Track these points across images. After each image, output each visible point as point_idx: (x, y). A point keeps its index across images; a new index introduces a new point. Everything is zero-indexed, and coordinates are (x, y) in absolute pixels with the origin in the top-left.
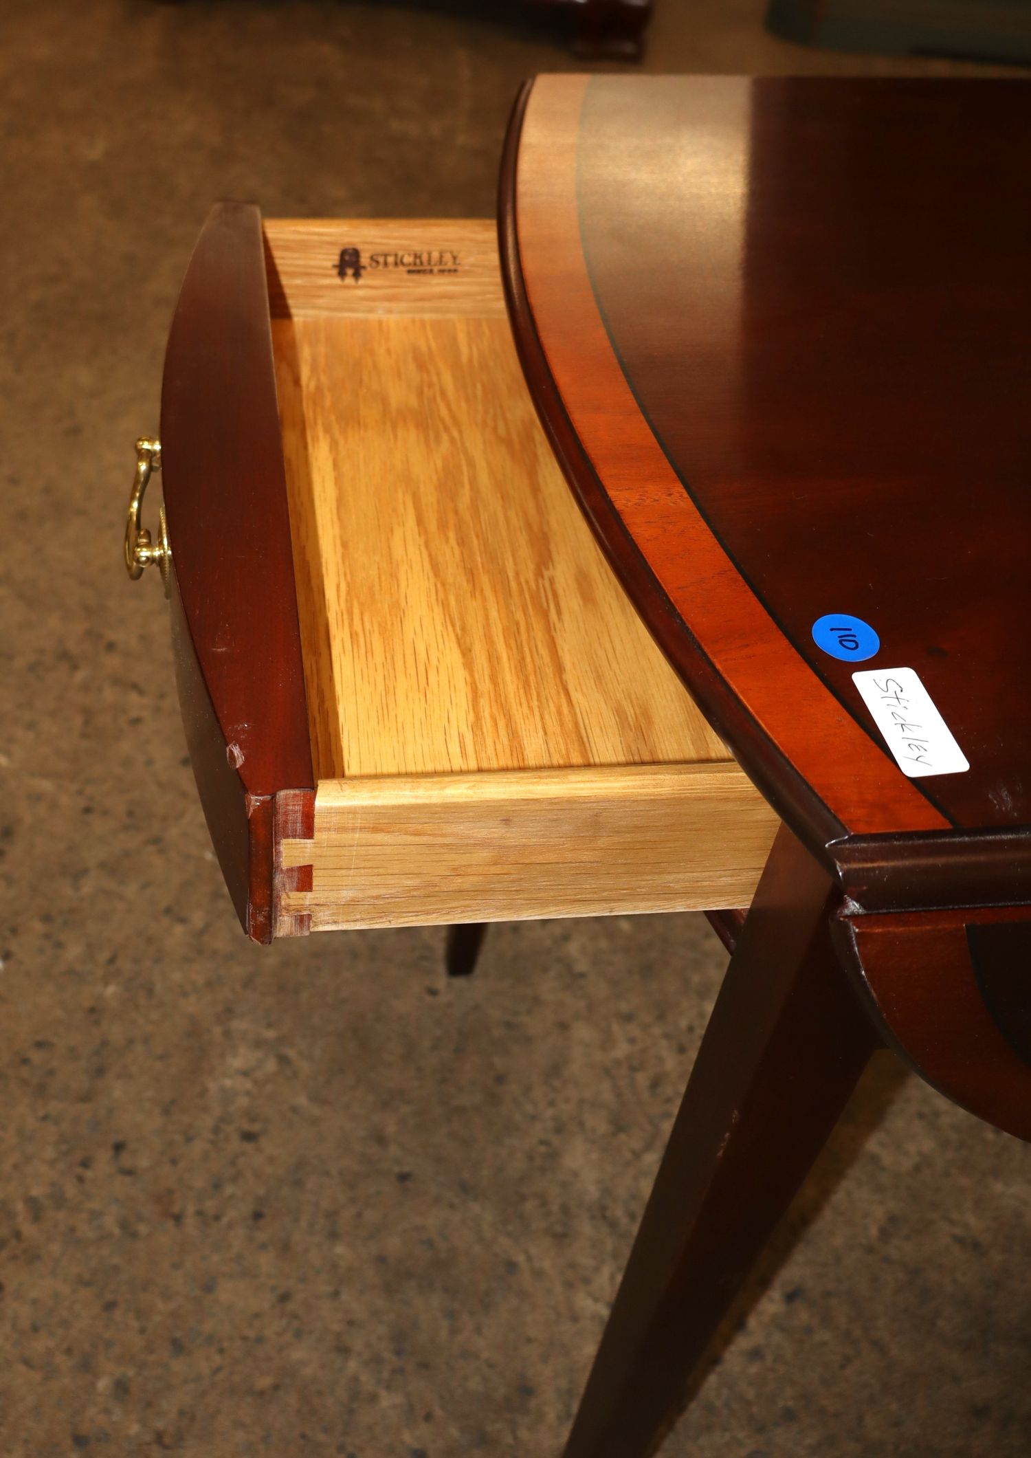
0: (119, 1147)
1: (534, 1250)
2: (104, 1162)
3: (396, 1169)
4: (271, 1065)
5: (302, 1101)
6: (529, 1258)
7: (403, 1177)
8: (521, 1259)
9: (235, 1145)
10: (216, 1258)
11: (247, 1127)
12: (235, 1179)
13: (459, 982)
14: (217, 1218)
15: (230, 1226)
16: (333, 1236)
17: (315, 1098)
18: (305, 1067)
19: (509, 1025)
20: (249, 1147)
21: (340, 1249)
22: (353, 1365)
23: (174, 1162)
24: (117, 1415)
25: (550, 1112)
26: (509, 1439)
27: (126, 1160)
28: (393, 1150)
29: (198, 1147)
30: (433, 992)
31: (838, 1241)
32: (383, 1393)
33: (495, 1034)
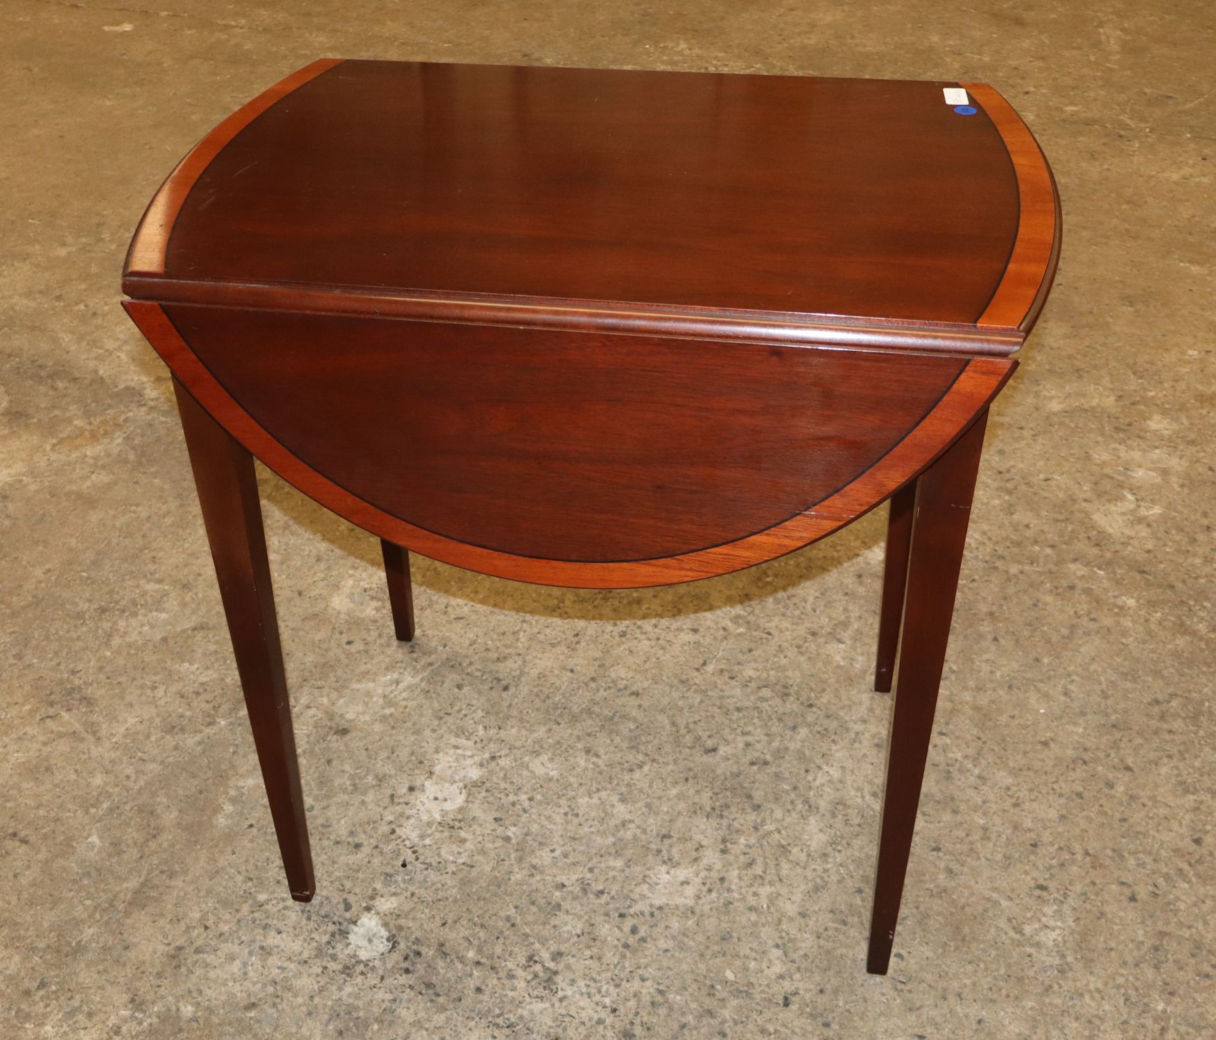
0: (1133, 899)
1: (859, 800)
2: (1143, 892)
3: (941, 854)
4: (1028, 929)
5: (1005, 903)
6: (863, 797)
7: (938, 849)
8: (868, 797)
9: (1052, 885)
10: (1060, 830)
11: (1044, 894)
12: (1051, 867)
14: (1061, 849)
15: (1052, 844)
16: (985, 829)
17: (996, 903)
18: (1002, 923)
19: (844, 923)
20: (1041, 882)
21: (982, 822)
22: (977, 771)
23: (1093, 883)
25: (829, 866)
27: (1127, 892)
28: (942, 865)
29: (1078, 888)
32: (959, 759)
33: (856, 919)
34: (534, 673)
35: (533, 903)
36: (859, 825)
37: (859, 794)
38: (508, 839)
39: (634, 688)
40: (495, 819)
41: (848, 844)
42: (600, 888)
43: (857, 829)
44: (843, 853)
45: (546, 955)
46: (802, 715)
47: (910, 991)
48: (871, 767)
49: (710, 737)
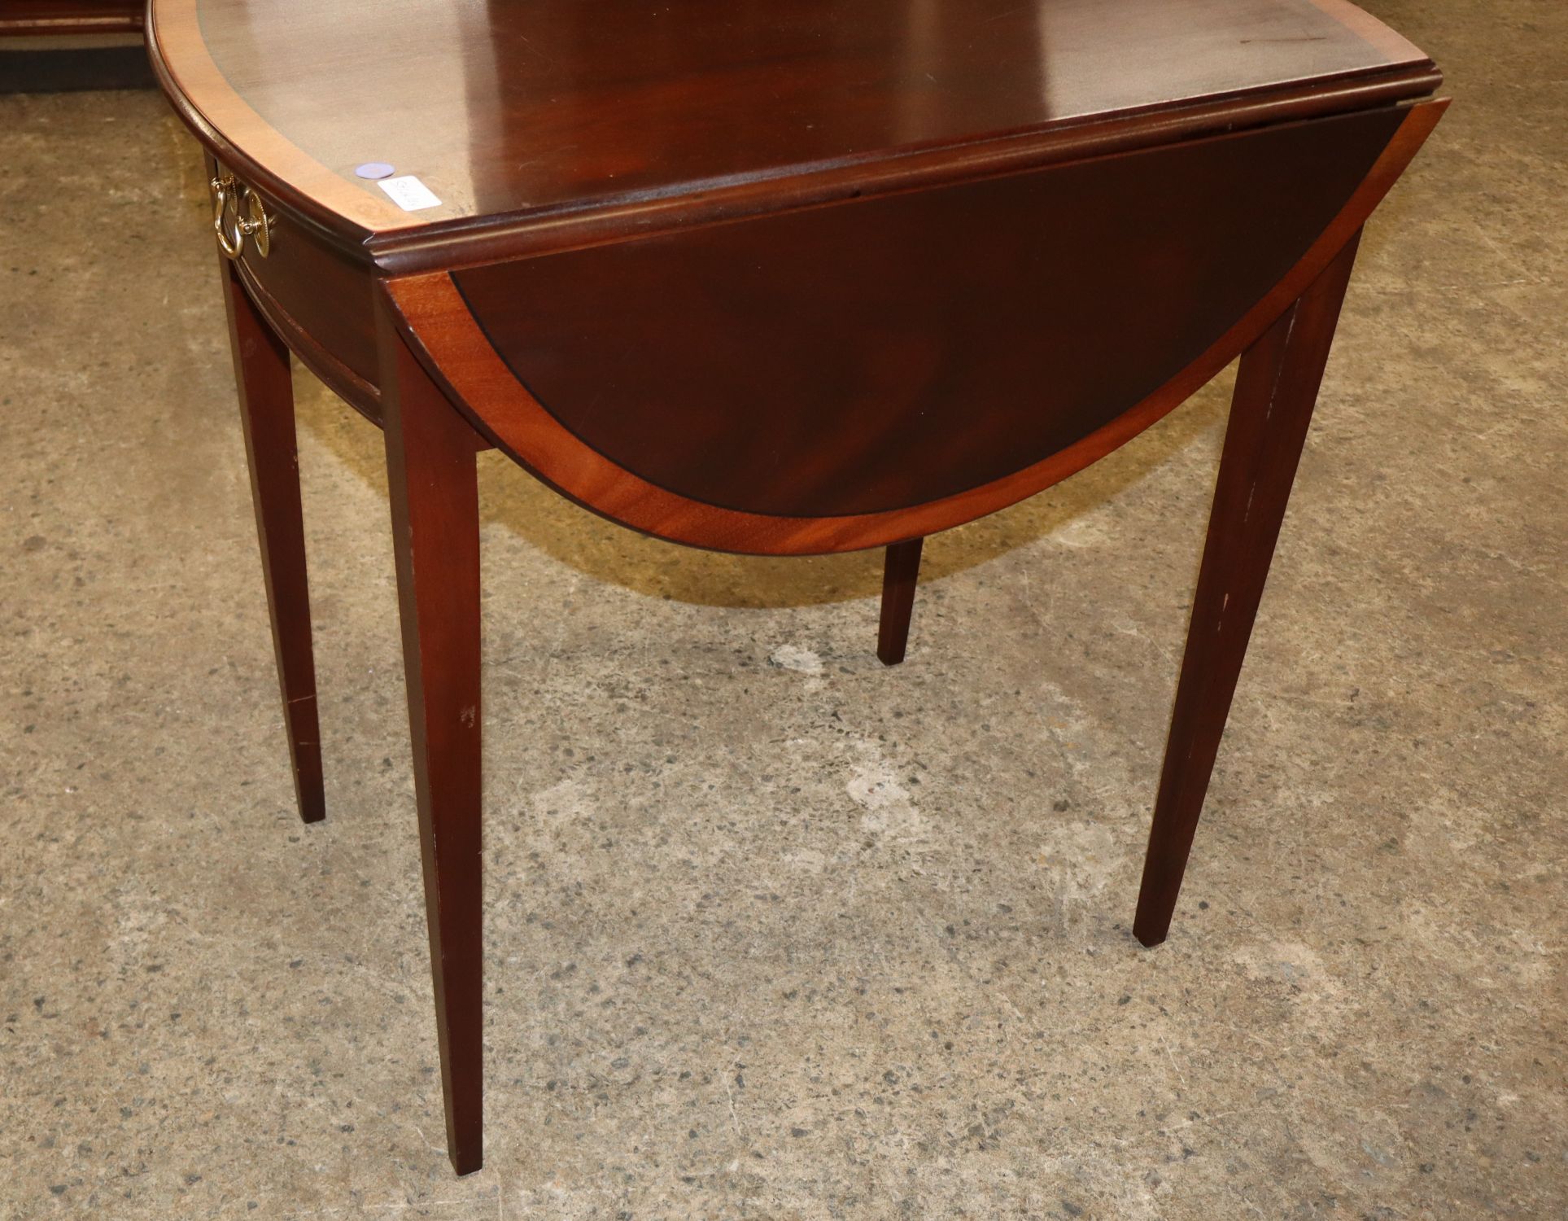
0: (39, 1003)
2: (28, 1015)
3: (288, 961)
4: (162, 918)
5: (195, 935)
6: (413, 991)
7: (294, 965)
8: (407, 992)
9: (144, 976)
10: (144, 1051)
11: (150, 963)
12: (148, 999)
13: (317, 827)
14: (139, 1026)
15: (152, 1028)
16: (243, 1014)
17: (204, 932)
18: (193, 913)
19: (365, 847)
20: (156, 976)
21: (250, 1021)
22: (279, 1089)
23: (91, 1000)
24: (85, 1165)
25: (412, 896)
26: (419, 1101)
27: (48, 1008)
28: (282, 949)
29: (110, 987)
30: (295, 840)
31: (664, 920)
32: (308, 1099)
33: (355, 855)
34: (942, 968)
35: (684, 737)
36: (401, 954)
37: (420, 993)
38: (767, 778)
39: (798, 1002)
40: (799, 790)
41: (402, 928)
42: (632, 773)
43: (401, 949)
44: (404, 916)
45: (631, 704)
46: (552, 1064)
47: (271, 814)
48: (422, 1035)
49: (649, 978)
